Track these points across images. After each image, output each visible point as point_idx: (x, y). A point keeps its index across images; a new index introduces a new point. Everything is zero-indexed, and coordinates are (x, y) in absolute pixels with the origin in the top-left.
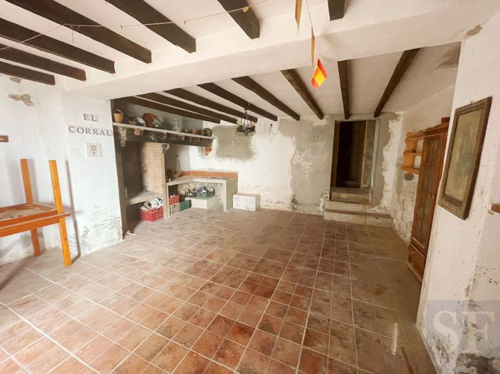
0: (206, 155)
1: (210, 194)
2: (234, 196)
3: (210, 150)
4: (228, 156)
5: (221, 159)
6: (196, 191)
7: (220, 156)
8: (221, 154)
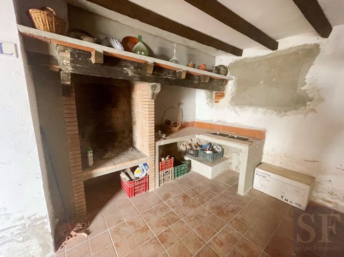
0: (216, 102)
1: (217, 155)
2: (257, 169)
3: (223, 96)
4: (251, 104)
5: (237, 108)
6: (199, 148)
7: (237, 104)
8: (239, 101)
